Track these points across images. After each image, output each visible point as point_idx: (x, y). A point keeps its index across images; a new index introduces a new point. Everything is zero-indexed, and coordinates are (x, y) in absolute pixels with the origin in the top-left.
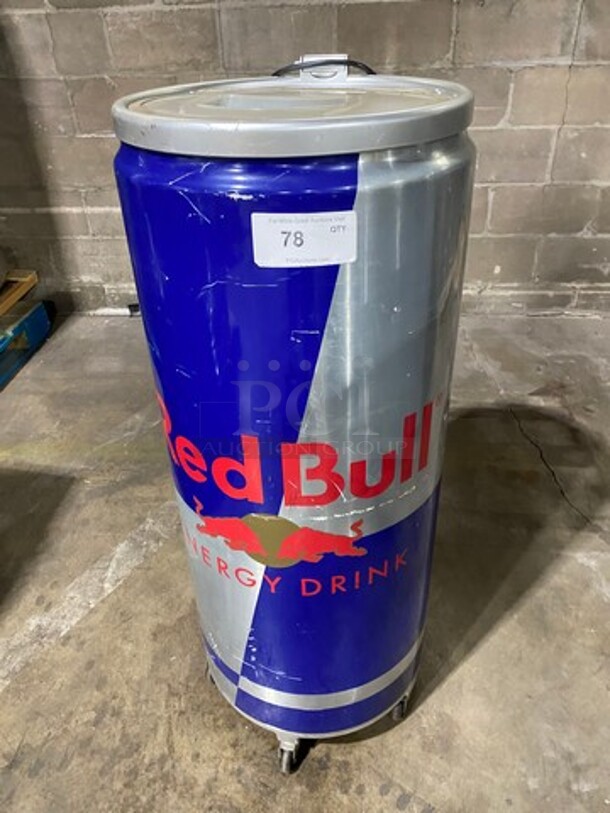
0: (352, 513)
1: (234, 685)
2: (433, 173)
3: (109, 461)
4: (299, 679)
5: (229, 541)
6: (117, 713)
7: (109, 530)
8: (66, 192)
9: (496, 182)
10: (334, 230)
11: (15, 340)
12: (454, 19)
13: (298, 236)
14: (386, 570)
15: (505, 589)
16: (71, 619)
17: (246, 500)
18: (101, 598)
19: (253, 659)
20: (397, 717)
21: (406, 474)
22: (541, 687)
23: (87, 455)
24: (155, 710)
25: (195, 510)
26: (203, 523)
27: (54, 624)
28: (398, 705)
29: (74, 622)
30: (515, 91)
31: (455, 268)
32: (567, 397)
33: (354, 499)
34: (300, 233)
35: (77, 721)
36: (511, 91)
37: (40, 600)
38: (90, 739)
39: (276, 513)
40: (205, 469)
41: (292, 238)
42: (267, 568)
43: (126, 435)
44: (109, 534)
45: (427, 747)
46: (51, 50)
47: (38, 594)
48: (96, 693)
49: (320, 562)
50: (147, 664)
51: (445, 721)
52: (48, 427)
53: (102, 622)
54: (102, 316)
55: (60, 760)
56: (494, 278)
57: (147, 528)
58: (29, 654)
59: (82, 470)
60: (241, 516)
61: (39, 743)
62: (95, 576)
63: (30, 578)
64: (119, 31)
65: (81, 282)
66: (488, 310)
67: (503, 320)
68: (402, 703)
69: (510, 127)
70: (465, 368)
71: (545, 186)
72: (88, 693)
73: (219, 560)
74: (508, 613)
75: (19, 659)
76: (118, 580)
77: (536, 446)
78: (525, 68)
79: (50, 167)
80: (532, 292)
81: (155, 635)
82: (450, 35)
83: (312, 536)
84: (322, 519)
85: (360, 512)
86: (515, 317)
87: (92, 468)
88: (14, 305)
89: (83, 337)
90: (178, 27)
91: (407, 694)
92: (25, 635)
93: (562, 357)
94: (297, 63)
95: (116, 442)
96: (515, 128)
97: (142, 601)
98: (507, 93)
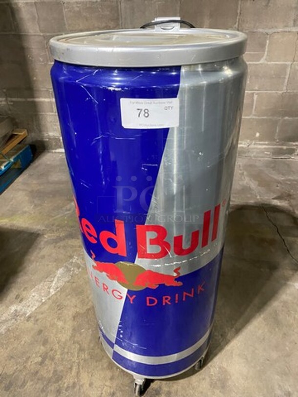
0: (174, 263)
1: (112, 349)
2: (223, 79)
3: (57, 226)
4: (146, 348)
5: (109, 275)
6: (52, 359)
7: (55, 262)
8: (42, 91)
9: (258, 90)
10: (166, 108)
11: (14, 163)
12: (239, 7)
13: (146, 111)
14: (192, 294)
15: (256, 301)
16: (32, 307)
17: (117, 254)
18: (48, 297)
19: (121, 336)
20: (198, 368)
21: (205, 243)
22: (274, 355)
23: (46, 222)
24: (71, 358)
25: (91, 258)
26: (95, 265)
27: (23, 310)
28: (198, 362)
29: (34, 309)
30: (269, 44)
31: (235, 132)
32: (292, 201)
33: (176, 256)
34: (147, 110)
35: (31, 362)
36: (267, 44)
37: (17, 297)
38: (37, 372)
39: (134, 262)
40: (96, 237)
41: (143, 113)
42: (128, 291)
43: (66, 213)
44: (55, 263)
45: (213, 385)
46: (37, 20)
47: (17, 294)
48: (42, 348)
49: (157, 288)
50: (69, 333)
51: (223, 371)
52: (28, 208)
53: (48, 310)
54: (59, 153)
55: (21, 383)
56: (256, 139)
57: (74, 261)
58: (10, 325)
59: (43, 230)
60: (114, 263)
61: (12, 373)
62: (46, 285)
63: (13, 284)
64: (70, 11)
65: (49, 135)
66: (252, 155)
67: (260, 160)
68: (200, 361)
69: (266, 62)
70: (240, 185)
71: (283, 93)
72: (38, 347)
73: (104, 284)
74: (258, 314)
75: (5, 327)
76: (58, 288)
77: (275, 226)
78: (275, 32)
79: (35, 78)
80: (275, 147)
81: (74, 317)
82: (237, 16)
83: (152, 275)
84: (158, 266)
85: (179, 263)
86: (266, 159)
87: (48, 229)
88: (15, 146)
89: (48, 163)
90: (100, 10)
91: (203, 356)
92: (9, 315)
93: (290, 180)
94: (153, 21)
95: (62, 217)
96: (269, 63)
97: (69, 299)
98: (266, 45)
